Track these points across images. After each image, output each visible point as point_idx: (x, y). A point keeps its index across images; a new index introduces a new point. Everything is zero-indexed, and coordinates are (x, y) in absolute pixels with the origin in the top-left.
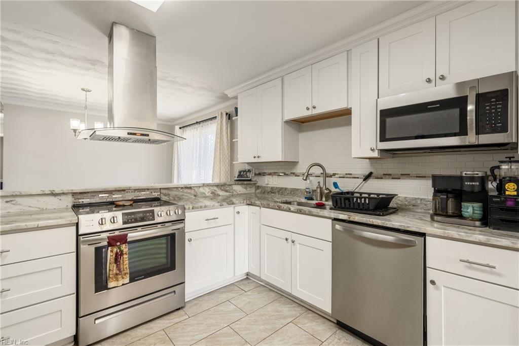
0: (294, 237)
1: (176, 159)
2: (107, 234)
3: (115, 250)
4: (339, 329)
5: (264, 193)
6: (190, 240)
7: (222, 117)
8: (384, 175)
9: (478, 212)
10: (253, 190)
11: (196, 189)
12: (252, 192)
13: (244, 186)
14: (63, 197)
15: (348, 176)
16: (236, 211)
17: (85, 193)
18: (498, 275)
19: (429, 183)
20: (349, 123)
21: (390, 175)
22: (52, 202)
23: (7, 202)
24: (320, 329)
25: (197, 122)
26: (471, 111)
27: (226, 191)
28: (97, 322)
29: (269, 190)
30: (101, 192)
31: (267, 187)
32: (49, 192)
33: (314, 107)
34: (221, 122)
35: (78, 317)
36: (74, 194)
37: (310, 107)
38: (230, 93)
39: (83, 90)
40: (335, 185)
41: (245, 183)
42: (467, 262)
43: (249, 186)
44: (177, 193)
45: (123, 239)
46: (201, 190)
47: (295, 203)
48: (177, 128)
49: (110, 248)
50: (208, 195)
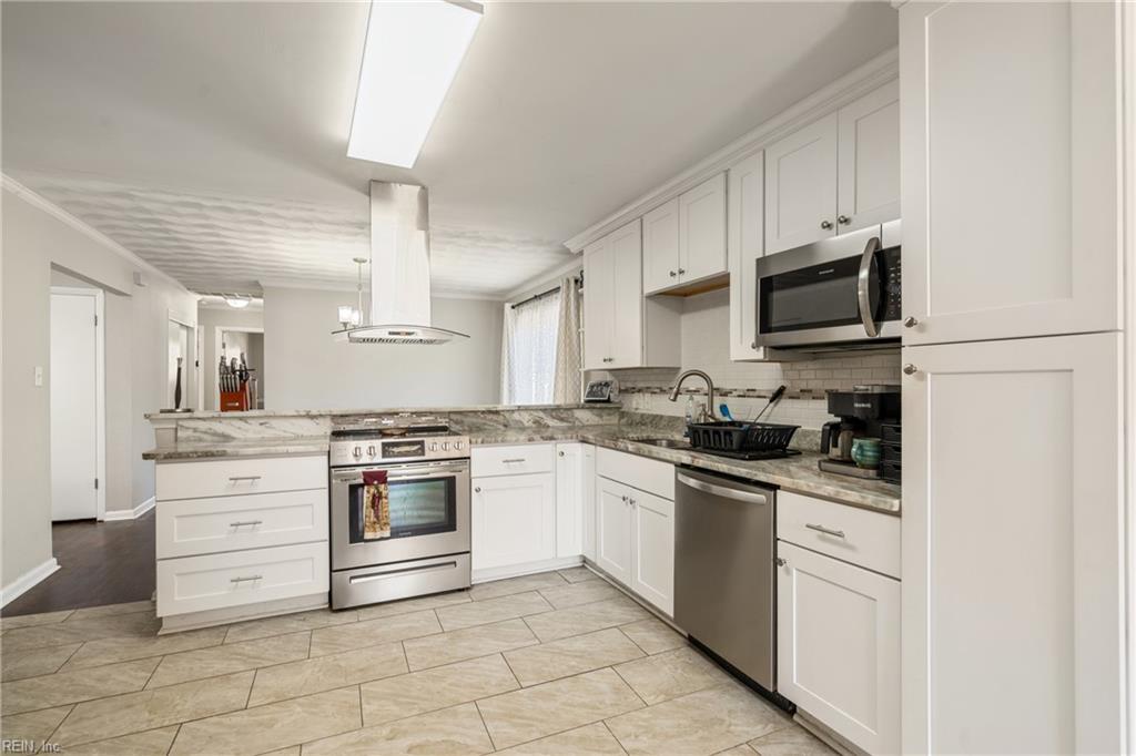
0: (636, 495)
1: (506, 363)
2: (364, 469)
3: (372, 490)
4: (689, 645)
5: (631, 424)
6: (478, 490)
7: (568, 287)
8: (801, 391)
9: (870, 454)
10: (614, 420)
11: (507, 415)
12: (612, 422)
13: (595, 411)
14: (321, 421)
15: (749, 393)
16: (559, 450)
17: (347, 416)
18: (851, 548)
19: (824, 404)
20: (726, 301)
21: (810, 391)
22: (307, 427)
23: (261, 424)
24: (657, 640)
25: (536, 297)
26: (864, 280)
27: (562, 420)
28: (353, 581)
29: (638, 419)
30: (367, 415)
31: (635, 414)
32: (304, 413)
33: (681, 272)
34: (568, 296)
35: (331, 571)
36: (334, 417)
37: (676, 272)
38: (573, 246)
39: (355, 260)
40: (724, 409)
41: (598, 405)
42: (818, 528)
43: (607, 411)
44: (474, 420)
45: (381, 478)
46: (516, 416)
47: (664, 442)
48: (508, 306)
49: (366, 488)
50: (527, 425)
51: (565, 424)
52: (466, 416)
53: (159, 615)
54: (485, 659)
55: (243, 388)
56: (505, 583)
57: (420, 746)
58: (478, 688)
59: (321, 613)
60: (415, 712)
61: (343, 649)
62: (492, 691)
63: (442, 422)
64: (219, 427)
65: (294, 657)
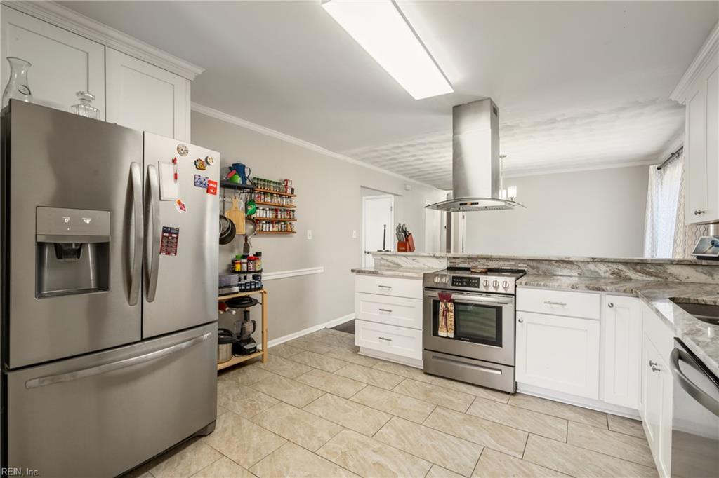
2: (440, 291)
3: (444, 305)
6: (521, 321)
11: (581, 265)
13: (700, 269)
23: (413, 260)
25: (673, 155)
27: (649, 274)
28: (433, 359)
35: (423, 348)
43: (717, 269)
45: (448, 298)
46: (592, 267)
48: (653, 169)
49: (441, 303)
50: (603, 275)
51: (652, 279)
52: (541, 263)
53: (356, 344)
54: (469, 444)
55: (407, 240)
56: (548, 403)
57: (381, 465)
58: (444, 458)
59: (419, 371)
60: (400, 447)
61: (408, 394)
62: (451, 466)
63: (522, 267)
64: (397, 260)
65: (386, 387)
